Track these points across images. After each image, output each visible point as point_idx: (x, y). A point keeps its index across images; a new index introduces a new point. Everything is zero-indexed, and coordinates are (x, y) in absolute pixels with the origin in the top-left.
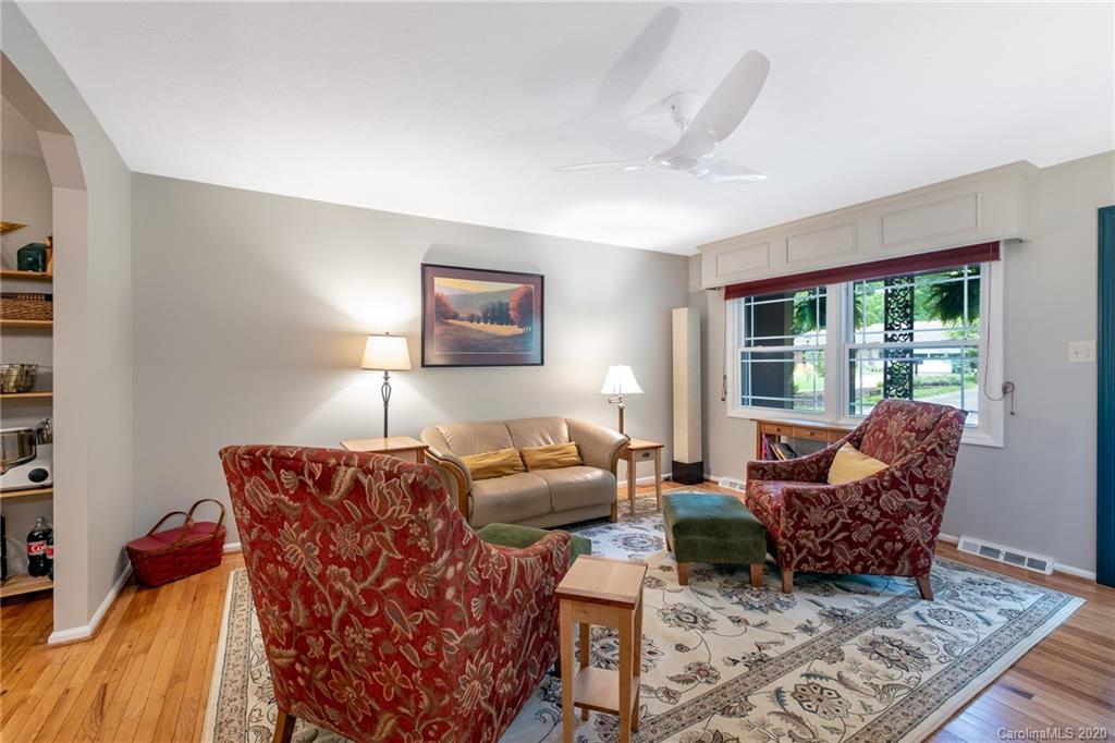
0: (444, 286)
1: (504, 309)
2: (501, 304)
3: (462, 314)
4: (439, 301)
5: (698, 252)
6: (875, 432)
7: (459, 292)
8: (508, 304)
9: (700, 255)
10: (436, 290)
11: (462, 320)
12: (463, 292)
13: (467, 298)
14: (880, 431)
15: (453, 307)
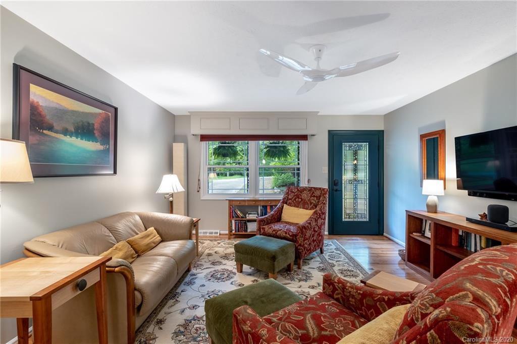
0: (38, 94)
1: (91, 128)
2: (89, 123)
3: (57, 126)
4: (35, 110)
5: (189, 114)
6: (296, 198)
7: (54, 105)
8: (93, 124)
9: (190, 116)
10: (32, 97)
11: (57, 132)
12: (57, 106)
13: (62, 113)
14: (299, 198)
15: (48, 118)
